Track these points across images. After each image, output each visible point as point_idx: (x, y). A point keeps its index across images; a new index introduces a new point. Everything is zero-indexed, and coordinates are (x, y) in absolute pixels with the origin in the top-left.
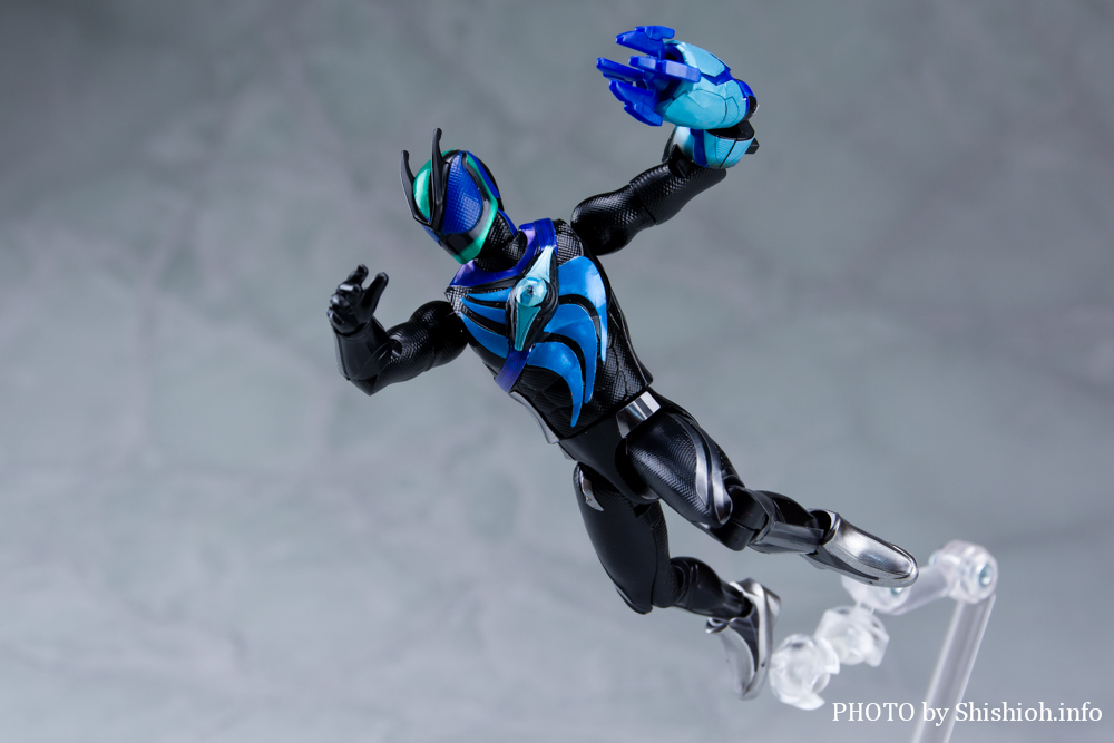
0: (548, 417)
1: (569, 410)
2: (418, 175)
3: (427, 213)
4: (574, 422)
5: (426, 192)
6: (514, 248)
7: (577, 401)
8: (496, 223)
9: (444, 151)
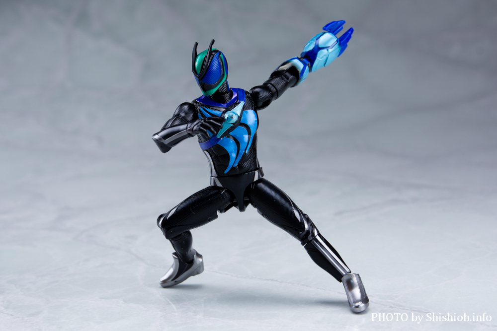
0: (216, 166)
1: (226, 167)
2: (199, 55)
3: (198, 72)
4: (226, 172)
5: (202, 64)
6: (227, 96)
7: (231, 164)
8: (223, 84)
9: (214, 48)
